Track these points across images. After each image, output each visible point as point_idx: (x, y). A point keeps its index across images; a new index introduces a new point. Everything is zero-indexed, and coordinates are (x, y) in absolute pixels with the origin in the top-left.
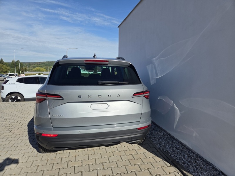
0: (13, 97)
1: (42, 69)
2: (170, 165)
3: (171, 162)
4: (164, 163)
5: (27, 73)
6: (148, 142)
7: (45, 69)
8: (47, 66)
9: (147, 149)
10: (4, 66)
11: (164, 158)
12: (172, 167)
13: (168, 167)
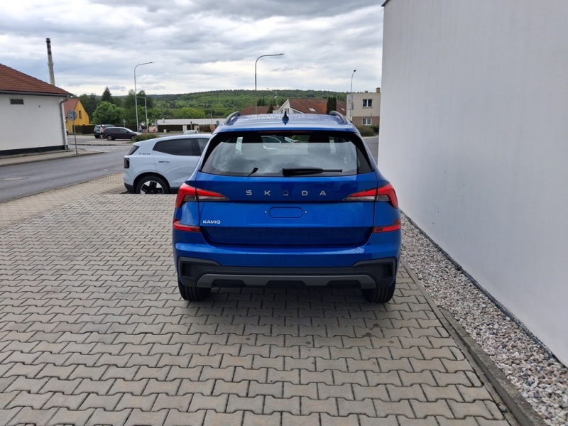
0: (148, 184)
1: (195, 110)
2: (447, 335)
3: (453, 331)
4: (438, 331)
5: (160, 122)
6: (418, 293)
7: (204, 113)
8: (207, 104)
9: (411, 305)
10: (111, 105)
11: (442, 324)
12: (451, 339)
13: (442, 337)
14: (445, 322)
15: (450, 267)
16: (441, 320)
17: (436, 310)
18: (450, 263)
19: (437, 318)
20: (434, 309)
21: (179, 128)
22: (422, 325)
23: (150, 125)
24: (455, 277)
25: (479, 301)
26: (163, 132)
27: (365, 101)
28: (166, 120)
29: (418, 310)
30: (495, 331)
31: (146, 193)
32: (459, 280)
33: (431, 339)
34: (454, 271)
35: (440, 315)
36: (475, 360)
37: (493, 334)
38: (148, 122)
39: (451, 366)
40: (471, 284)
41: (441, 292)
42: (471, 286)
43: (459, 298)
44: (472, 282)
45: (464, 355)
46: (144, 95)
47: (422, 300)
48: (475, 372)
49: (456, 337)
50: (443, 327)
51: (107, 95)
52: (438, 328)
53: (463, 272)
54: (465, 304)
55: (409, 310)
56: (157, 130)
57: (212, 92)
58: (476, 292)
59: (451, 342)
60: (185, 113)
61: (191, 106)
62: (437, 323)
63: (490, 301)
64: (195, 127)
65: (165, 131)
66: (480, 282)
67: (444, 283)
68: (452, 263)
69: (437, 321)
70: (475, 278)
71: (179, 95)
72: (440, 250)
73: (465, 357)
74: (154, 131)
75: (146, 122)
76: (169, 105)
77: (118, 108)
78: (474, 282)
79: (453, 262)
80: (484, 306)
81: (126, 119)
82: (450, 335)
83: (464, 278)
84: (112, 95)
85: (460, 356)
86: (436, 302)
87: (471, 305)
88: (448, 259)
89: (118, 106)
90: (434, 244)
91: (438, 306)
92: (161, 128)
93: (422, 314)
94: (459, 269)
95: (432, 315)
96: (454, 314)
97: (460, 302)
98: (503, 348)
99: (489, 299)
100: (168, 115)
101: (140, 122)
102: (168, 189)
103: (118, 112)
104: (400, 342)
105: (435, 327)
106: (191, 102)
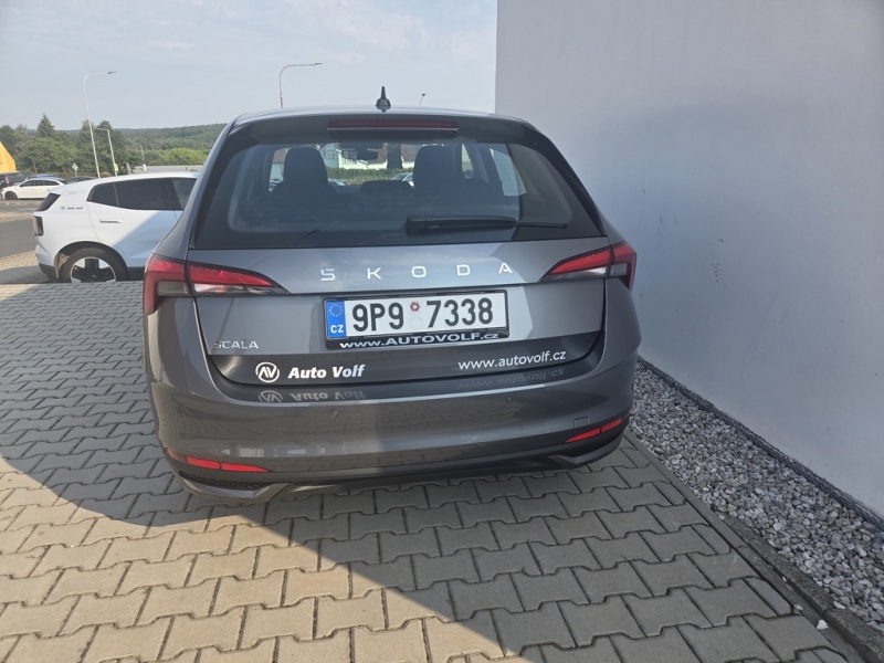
1: (192, 153)
10: (54, 143)
11: (752, 567)
12: (802, 622)
13: (779, 616)
14: (755, 559)
19: (731, 546)
20: (712, 521)
25: (790, 489)
32: (720, 434)
35: (736, 542)
41: (698, 469)
42: (750, 448)
47: (678, 499)
50: (763, 578)
51: (45, 128)
52: (752, 583)
53: (719, 415)
60: (177, 156)
61: (188, 146)
62: (735, 566)
66: (772, 440)
69: (736, 557)
71: (167, 130)
76: (151, 145)
79: (686, 393)
84: (55, 129)
86: (702, 498)
87: (779, 499)
89: (66, 145)
93: (692, 538)
94: (706, 407)
95: (711, 535)
100: (153, 161)
105: (745, 581)
106: (186, 140)
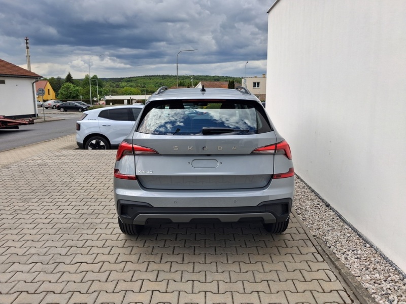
1: (133, 90)
2: (322, 260)
3: (327, 256)
4: (314, 256)
5: (108, 98)
6: (298, 225)
7: (140, 91)
8: (142, 85)
9: (293, 235)
10: (72, 85)
11: (317, 250)
12: (325, 264)
13: (318, 262)
14: (319, 249)
15: (321, 204)
16: (317, 247)
17: (312, 239)
18: (321, 201)
19: (314, 245)
21: (121, 102)
22: (302, 252)
23: (100, 100)
24: (325, 212)
25: (344, 232)
26: (110, 104)
27: (255, 83)
28: (112, 96)
29: (298, 239)
30: (359, 256)
31: (93, 149)
32: (329, 214)
33: (310, 263)
34: (324, 207)
35: (315, 243)
36: (345, 281)
37: (358, 258)
38: (99, 98)
39: (327, 286)
40: (338, 217)
41: (315, 224)
42: (337, 219)
43: (329, 229)
44: (338, 216)
45: (336, 276)
46: (97, 78)
47: (301, 231)
48: (346, 291)
49: (329, 261)
50: (319, 253)
51: (69, 78)
52: (315, 254)
53: (331, 208)
54: (334, 234)
55: (292, 240)
56: (105, 103)
57: (146, 76)
58: (342, 224)
59: (325, 265)
60: (126, 91)
61: (131, 86)
62: (313, 250)
63: (353, 232)
64: (133, 101)
65: (111, 104)
66: (344, 216)
67: (317, 217)
68: (323, 201)
69: (314, 248)
70: (340, 212)
71: (122, 79)
72: (313, 191)
73: (337, 279)
74: (103, 104)
75: (97, 97)
76: (114, 85)
77: (77, 88)
78: (340, 216)
80: (349, 235)
81: (82, 96)
82: (324, 260)
83: (332, 213)
84: (73, 78)
85: (333, 278)
86: (312, 233)
87: (339, 234)
88: (320, 198)
89: (77, 86)
90: (308, 186)
91: (314, 236)
92: (108, 102)
93: (301, 242)
94: (328, 205)
95: (309, 243)
96: (326, 242)
97: (330, 233)
98: (366, 270)
99: (352, 230)
100: (114, 93)
101: (93, 97)
102: (109, 146)
103: (78, 90)
104: (286, 266)
105: (313, 254)
106: (131, 84)
